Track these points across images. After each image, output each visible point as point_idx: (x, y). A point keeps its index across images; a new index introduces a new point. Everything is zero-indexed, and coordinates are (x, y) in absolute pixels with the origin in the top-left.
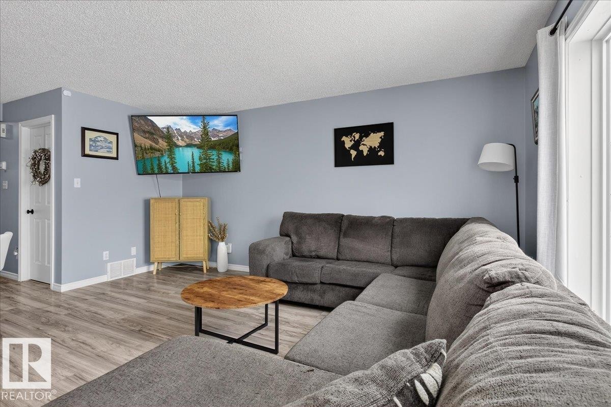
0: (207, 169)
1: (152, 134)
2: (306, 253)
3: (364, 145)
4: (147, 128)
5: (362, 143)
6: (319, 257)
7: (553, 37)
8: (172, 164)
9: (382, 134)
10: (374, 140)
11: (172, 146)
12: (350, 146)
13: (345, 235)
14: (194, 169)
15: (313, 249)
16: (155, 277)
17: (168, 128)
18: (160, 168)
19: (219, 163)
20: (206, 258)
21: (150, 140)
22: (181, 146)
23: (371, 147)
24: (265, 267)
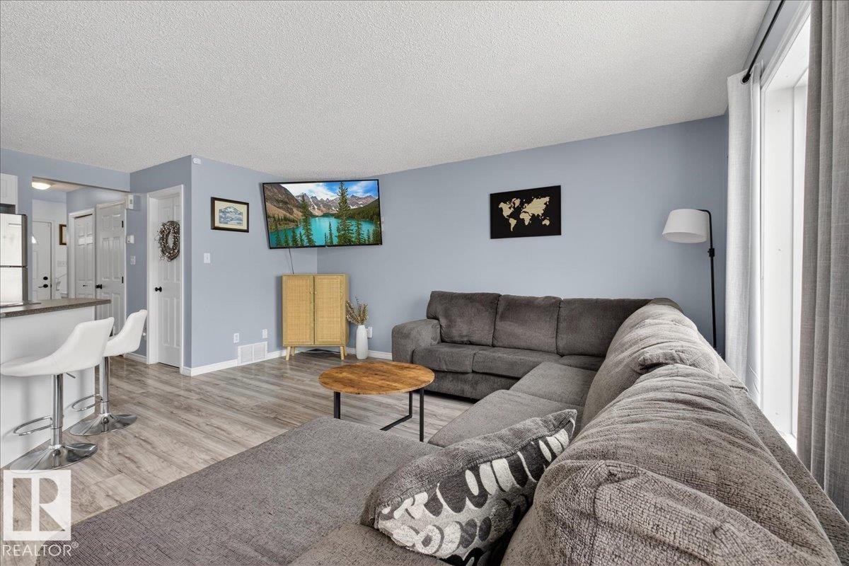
0: (346, 242)
1: (286, 203)
2: (457, 339)
3: (525, 212)
4: (281, 197)
5: (524, 210)
6: (471, 343)
7: (746, 85)
8: (308, 236)
9: (547, 199)
10: (537, 207)
11: (308, 216)
12: (509, 214)
13: (503, 318)
14: (332, 242)
15: (464, 334)
16: (288, 363)
17: (303, 196)
18: (295, 240)
19: (359, 234)
20: (344, 342)
21: (284, 209)
22: (317, 216)
23: (534, 215)
24: (410, 353)
